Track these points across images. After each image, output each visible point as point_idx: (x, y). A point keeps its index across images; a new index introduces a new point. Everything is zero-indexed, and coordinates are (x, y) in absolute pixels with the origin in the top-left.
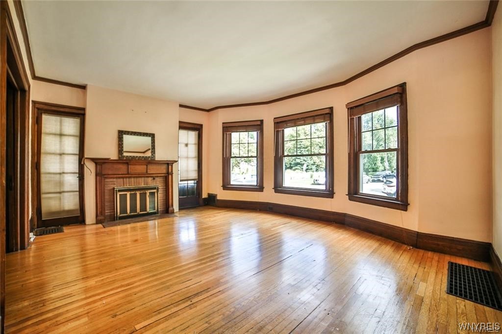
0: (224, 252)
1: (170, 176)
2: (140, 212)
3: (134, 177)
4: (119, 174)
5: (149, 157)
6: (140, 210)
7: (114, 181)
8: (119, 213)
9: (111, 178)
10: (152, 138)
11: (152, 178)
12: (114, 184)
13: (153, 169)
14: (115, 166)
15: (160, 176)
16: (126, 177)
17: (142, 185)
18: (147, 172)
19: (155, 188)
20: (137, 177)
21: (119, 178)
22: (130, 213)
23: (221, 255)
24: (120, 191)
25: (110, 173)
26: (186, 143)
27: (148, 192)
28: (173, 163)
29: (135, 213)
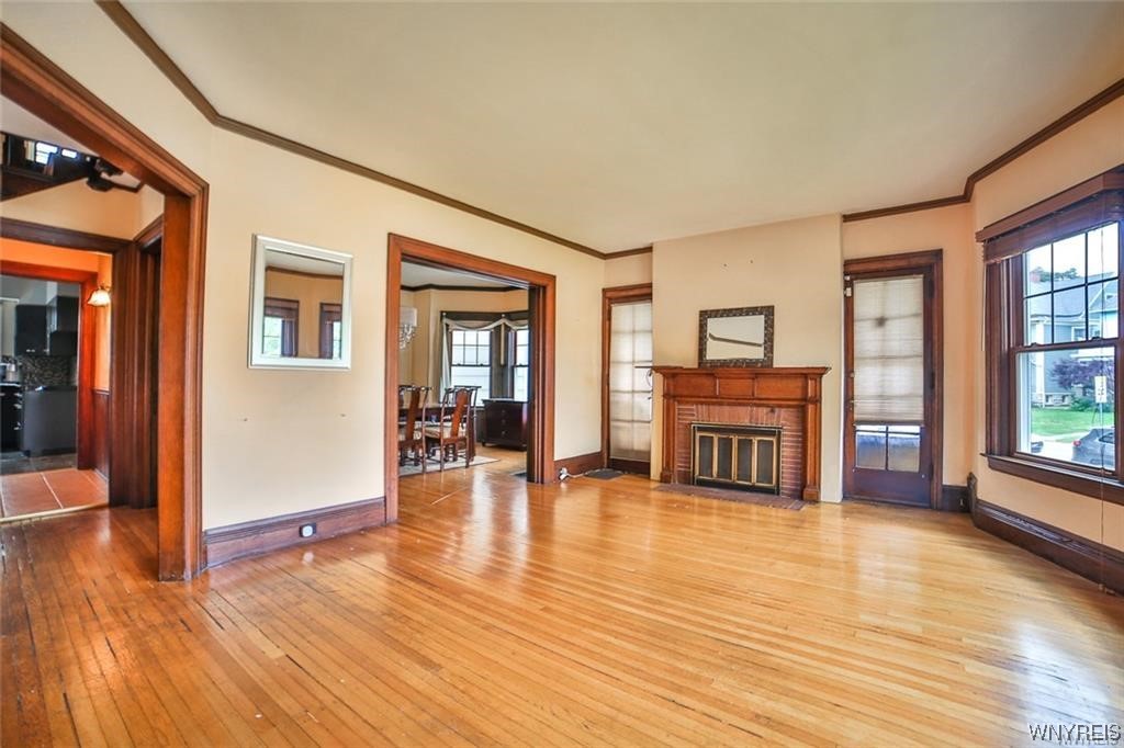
0: (558, 573)
1: (810, 408)
2: (738, 479)
3: (729, 404)
4: (699, 397)
5: (758, 361)
6: (738, 475)
7: (692, 410)
8: (697, 473)
9: (687, 403)
10: (766, 316)
11: (769, 409)
12: (693, 415)
13: (767, 388)
14: (694, 380)
15: (789, 406)
16: (714, 404)
17: (746, 422)
18: (753, 395)
19: (772, 434)
20: (734, 404)
21: (702, 403)
22: (718, 476)
23: (549, 574)
24: (700, 429)
25: (686, 393)
26: (878, 316)
27: (755, 440)
28: (821, 375)
29: (728, 481)
